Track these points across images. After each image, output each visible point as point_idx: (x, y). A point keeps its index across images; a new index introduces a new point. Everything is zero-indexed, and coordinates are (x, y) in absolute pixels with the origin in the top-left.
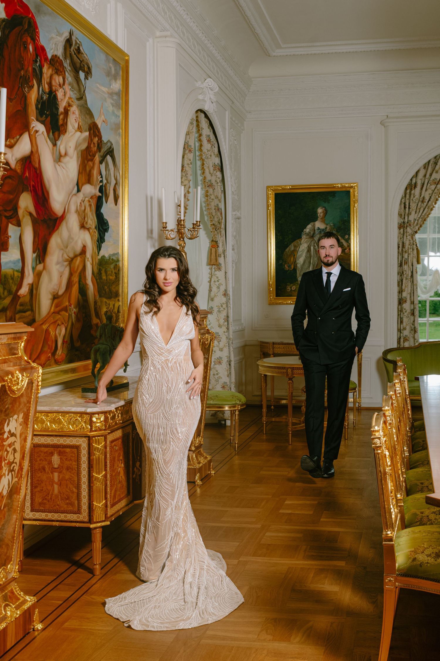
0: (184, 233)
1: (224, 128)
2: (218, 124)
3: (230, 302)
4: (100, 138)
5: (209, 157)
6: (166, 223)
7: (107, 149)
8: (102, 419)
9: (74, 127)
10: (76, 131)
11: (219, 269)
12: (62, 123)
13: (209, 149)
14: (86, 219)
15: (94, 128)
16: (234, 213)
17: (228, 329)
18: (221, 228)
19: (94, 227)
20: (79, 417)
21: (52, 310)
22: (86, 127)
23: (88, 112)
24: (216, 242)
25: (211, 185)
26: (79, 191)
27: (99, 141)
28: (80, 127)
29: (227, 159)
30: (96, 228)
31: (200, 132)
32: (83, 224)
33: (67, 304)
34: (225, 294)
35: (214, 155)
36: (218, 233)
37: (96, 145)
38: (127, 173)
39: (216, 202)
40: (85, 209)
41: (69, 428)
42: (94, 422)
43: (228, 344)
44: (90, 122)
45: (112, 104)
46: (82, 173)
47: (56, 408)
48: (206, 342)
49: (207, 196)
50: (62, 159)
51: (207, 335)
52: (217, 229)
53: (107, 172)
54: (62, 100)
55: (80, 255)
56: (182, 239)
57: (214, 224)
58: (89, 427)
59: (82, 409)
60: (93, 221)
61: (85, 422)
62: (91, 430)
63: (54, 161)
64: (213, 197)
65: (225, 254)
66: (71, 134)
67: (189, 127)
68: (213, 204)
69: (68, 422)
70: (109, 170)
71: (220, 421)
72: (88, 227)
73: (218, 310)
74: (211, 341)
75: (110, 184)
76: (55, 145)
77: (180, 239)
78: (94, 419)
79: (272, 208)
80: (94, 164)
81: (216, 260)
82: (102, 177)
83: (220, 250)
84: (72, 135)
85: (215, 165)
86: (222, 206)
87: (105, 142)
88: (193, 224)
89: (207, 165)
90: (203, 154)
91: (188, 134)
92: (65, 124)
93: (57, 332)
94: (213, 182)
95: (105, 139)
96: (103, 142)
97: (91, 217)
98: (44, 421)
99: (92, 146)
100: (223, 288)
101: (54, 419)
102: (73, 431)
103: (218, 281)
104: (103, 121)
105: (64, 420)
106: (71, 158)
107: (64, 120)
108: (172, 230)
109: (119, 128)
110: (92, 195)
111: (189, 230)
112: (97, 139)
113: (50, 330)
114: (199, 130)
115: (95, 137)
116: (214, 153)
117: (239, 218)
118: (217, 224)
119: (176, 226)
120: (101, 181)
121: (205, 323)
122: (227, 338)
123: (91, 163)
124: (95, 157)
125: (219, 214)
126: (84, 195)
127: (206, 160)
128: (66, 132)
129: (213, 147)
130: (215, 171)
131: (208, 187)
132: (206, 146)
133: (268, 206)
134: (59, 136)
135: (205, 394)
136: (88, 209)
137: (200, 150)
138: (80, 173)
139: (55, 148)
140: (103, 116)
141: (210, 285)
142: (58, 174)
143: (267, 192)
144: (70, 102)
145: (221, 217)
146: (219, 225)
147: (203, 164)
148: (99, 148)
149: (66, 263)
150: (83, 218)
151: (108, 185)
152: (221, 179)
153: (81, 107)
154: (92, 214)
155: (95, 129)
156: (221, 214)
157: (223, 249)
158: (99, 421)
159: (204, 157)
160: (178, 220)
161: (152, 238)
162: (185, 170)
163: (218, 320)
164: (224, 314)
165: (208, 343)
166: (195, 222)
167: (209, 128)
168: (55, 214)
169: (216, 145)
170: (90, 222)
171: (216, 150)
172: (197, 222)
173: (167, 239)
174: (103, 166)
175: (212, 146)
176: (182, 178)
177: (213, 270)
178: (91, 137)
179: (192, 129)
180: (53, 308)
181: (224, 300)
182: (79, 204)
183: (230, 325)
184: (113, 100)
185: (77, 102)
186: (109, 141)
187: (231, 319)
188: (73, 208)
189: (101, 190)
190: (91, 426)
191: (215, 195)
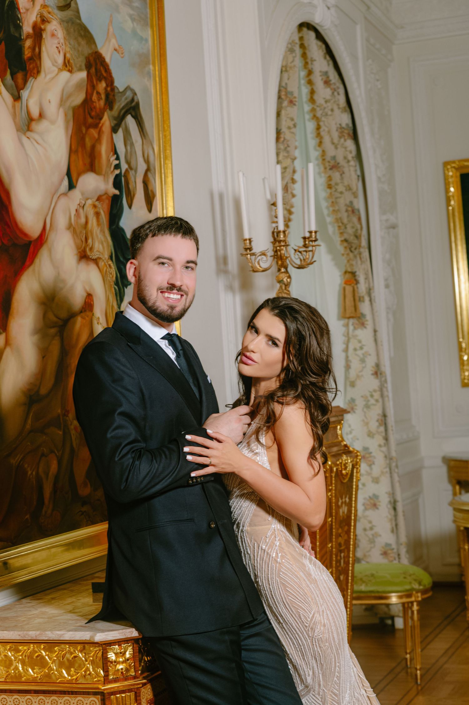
0: (287, 258)
1: (354, 57)
2: (342, 48)
3: (387, 388)
4: (110, 82)
5: (330, 113)
6: (250, 240)
7: (127, 104)
8: (128, 655)
9: (56, 62)
10: (60, 70)
11: (363, 325)
12: (29, 55)
13: (328, 97)
14: (90, 241)
15: (96, 64)
16: (384, 217)
17: (386, 439)
18: (360, 246)
19: (106, 256)
20: (81, 651)
21: (28, 427)
22: (81, 61)
23: (83, 33)
24: (353, 274)
25: (335, 166)
26: (72, 186)
27: (109, 89)
28: (69, 61)
29: (363, 114)
30: (111, 258)
31: (310, 66)
32: (84, 251)
33: (59, 411)
34: (377, 372)
35: (339, 108)
36: (355, 257)
37: (103, 96)
38: (168, 148)
39: (348, 197)
40: (87, 223)
41: (61, 674)
42: (111, 662)
43: (388, 470)
44: (87, 51)
45: (131, 16)
46: (76, 151)
47: (33, 634)
48: (344, 472)
49: (330, 187)
50: (34, 125)
51: (344, 457)
52: (353, 249)
53: (129, 148)
54: (27, 10)
55: (81, 312)
56: (283, 270)
57: (346, 240)
58: (102, 672)
59: (84, 635)
60: (105, 244)
61: (93, 662)
62: (106, 680)
63: (18, 130)
64: (341, 188)
65: (373, 295)
66: (49, 77)
67: (285, 58)
68: (342, 202)
69: (57, 661)
70: (132, 144)
71: (382, 620)
72: (94, 257)
73: (364, 403)
74: (353, 467)
75: (136, 171)
76: (17, 98)
77: (279, 270)
78: (112, 656)
79: (456, 203)
80: (100, 133)
81: (356, 308)
82: (118, 158)
83: (362, 288)
84: (53, 78)
85: (341, 128)
86: (359, 204)
87: (121, 89)
88: (304, 238)
89: (326, 129)
90: (318, 109)
91: (284, 70)
92: (37, 57)
93: (41, 470)
94: (340, 159)
95: (120, 84)
96: (116, 91)
97: (100, 236)
98: (11, 661)
99: (95, 97)
100: (371, 362)
101: (30, 657)
102: (69, 682)
103: (361, 348)
104: (115, 50)
105: (50, 659)
106: (53, 122)
107: (34, 49)
108: (263, 254)
109: (148, 63)
110: (99, 193)
111: (295, 250)
112: (103, 84)
113: (26, 466)
114: (306, 63)
115: (99, 80)
116: (338, 105)
117: (394, 227)
118: (352, 239)
119: (271, 245)
120: (117, 167)
121: (339, 432)
122: (386, 457)
123: (94, 132)
124: (101, 119)
125: (355, 220)
126: (83, 194)
127: (323, 119)
128: (39, 72)
129: (336, 93)
130: (342, 140)
131: (331, 169)
132: (323, 92)
133: (448, 200)
134: (25, 82)
135: (348, 576)
136: (93, 221)
137: (312, 100)
138: (72, 152)
139: (18, 104)
140: (113, 41)
141: (347, 357)
142: (27, 155)
143: (444, 173)
144: (46, 14)
145: (359, 226)
146: (356, 241)
147: (318, 128)
148: (110, 103)
149: (53, 331)
150: (84, 239)
151: (132, 173)
152: (354, 153)
153: (67, 22)
154: (102, 231)
155: (99, 64)
156: (359, 219)
157: (367, 285)
158: (121, 660)
159: (319, 114)
160: (273, 233)
161: (226, 272)
162: (285, 139)
163: (367, 424)
164: (376, 411)
165: (347, 474)
166: (307, 235)
167: (325, 58)
168: (26, 235)
169: (342, 91)
170: (98, 246)
171: (342, 99)
172: (311, 232)
173: (254, 271)
174: (119, 138)
175: (333, 93)
176: (278, 154)
177: (351, 328)
178: (92, 82)
179: (293, 61)
180: (29, 421)
181: (374, 383)
182: (73, 212)
183: (390, 432)
184: (132, 8)
185: (60, 14)
186: (128, 88)
187: (391, 420)
188: (61, 221)
189: (117, 184)
190: (106, 671)
191: (346, 183)
